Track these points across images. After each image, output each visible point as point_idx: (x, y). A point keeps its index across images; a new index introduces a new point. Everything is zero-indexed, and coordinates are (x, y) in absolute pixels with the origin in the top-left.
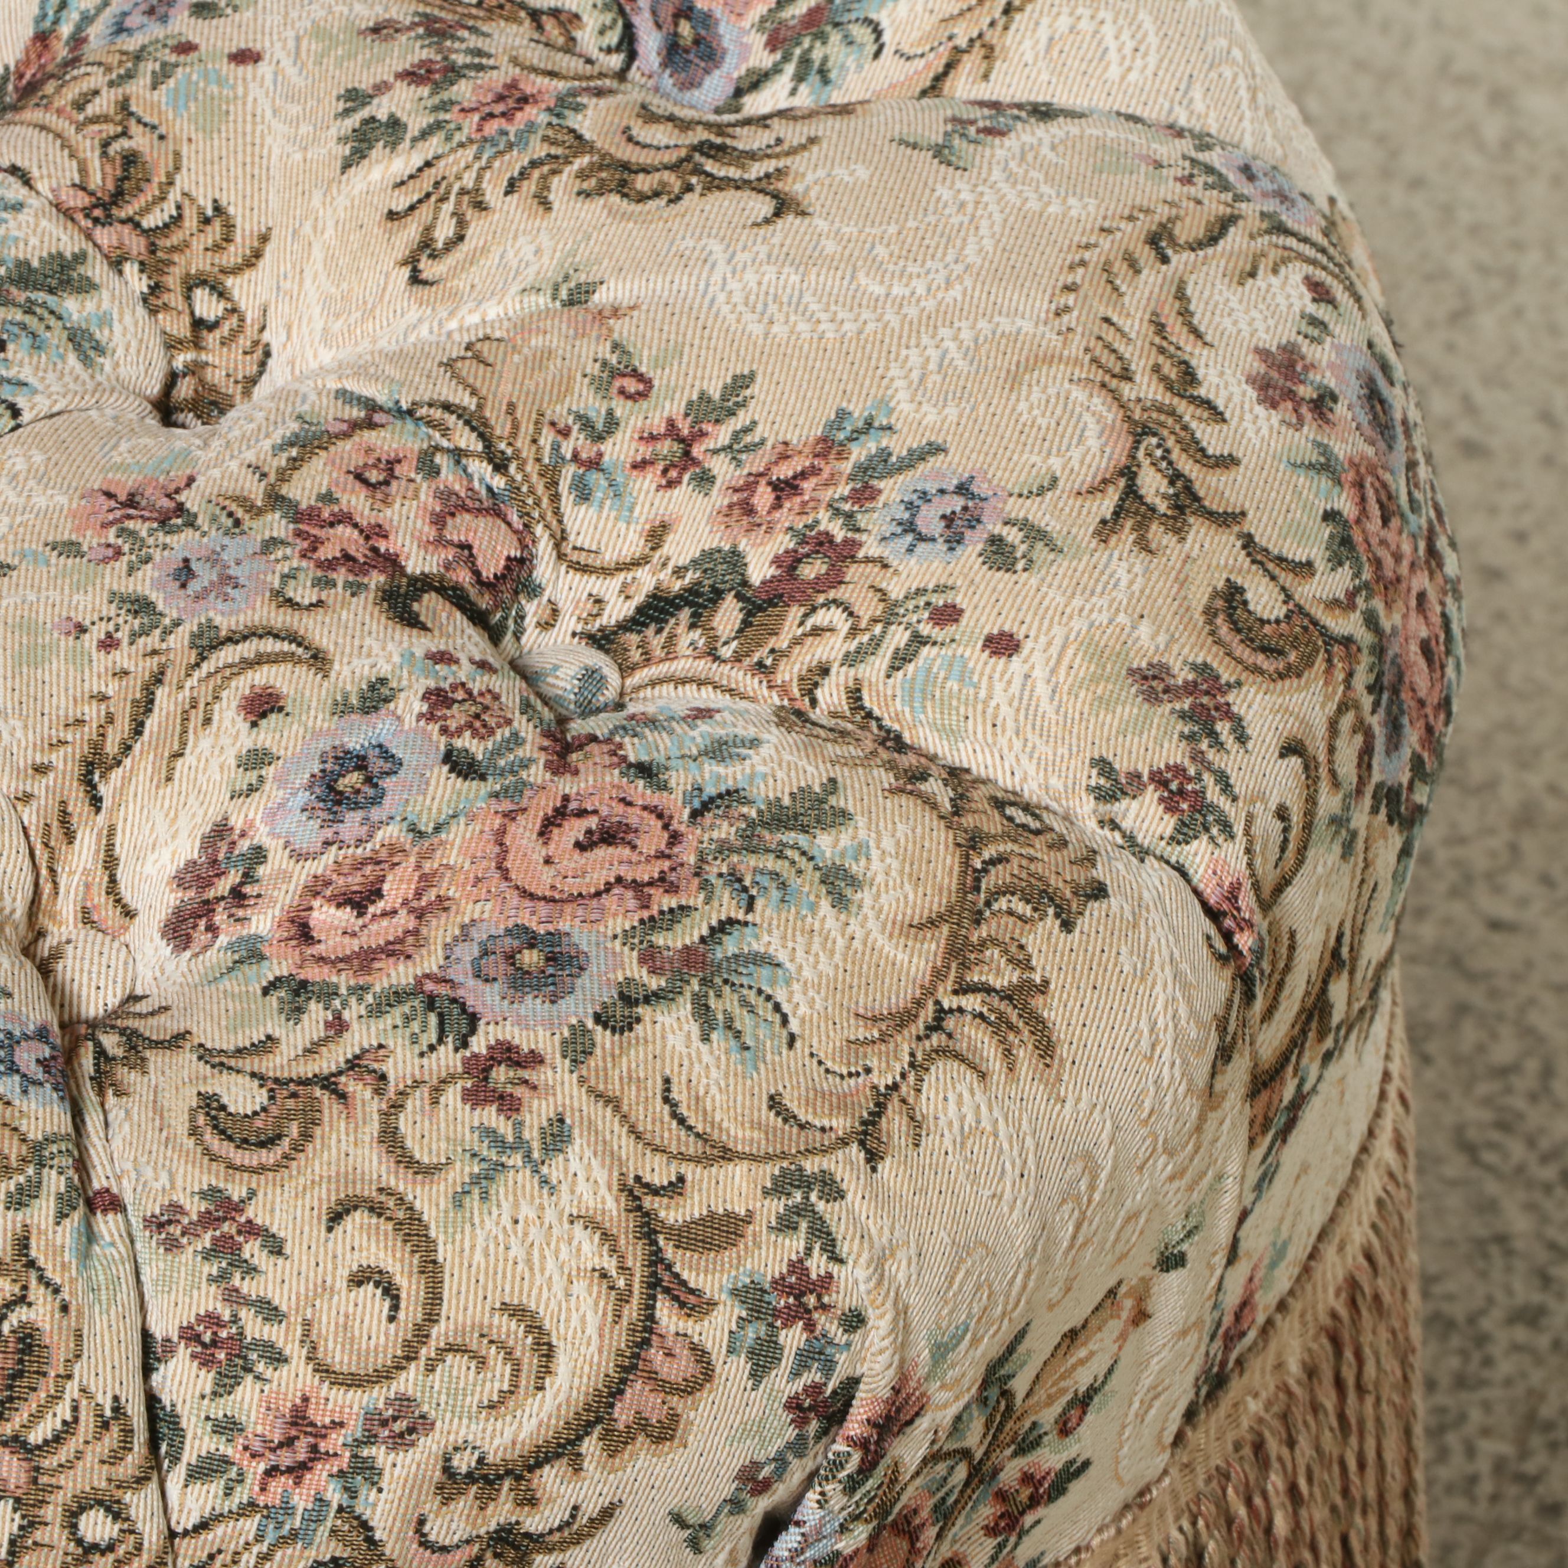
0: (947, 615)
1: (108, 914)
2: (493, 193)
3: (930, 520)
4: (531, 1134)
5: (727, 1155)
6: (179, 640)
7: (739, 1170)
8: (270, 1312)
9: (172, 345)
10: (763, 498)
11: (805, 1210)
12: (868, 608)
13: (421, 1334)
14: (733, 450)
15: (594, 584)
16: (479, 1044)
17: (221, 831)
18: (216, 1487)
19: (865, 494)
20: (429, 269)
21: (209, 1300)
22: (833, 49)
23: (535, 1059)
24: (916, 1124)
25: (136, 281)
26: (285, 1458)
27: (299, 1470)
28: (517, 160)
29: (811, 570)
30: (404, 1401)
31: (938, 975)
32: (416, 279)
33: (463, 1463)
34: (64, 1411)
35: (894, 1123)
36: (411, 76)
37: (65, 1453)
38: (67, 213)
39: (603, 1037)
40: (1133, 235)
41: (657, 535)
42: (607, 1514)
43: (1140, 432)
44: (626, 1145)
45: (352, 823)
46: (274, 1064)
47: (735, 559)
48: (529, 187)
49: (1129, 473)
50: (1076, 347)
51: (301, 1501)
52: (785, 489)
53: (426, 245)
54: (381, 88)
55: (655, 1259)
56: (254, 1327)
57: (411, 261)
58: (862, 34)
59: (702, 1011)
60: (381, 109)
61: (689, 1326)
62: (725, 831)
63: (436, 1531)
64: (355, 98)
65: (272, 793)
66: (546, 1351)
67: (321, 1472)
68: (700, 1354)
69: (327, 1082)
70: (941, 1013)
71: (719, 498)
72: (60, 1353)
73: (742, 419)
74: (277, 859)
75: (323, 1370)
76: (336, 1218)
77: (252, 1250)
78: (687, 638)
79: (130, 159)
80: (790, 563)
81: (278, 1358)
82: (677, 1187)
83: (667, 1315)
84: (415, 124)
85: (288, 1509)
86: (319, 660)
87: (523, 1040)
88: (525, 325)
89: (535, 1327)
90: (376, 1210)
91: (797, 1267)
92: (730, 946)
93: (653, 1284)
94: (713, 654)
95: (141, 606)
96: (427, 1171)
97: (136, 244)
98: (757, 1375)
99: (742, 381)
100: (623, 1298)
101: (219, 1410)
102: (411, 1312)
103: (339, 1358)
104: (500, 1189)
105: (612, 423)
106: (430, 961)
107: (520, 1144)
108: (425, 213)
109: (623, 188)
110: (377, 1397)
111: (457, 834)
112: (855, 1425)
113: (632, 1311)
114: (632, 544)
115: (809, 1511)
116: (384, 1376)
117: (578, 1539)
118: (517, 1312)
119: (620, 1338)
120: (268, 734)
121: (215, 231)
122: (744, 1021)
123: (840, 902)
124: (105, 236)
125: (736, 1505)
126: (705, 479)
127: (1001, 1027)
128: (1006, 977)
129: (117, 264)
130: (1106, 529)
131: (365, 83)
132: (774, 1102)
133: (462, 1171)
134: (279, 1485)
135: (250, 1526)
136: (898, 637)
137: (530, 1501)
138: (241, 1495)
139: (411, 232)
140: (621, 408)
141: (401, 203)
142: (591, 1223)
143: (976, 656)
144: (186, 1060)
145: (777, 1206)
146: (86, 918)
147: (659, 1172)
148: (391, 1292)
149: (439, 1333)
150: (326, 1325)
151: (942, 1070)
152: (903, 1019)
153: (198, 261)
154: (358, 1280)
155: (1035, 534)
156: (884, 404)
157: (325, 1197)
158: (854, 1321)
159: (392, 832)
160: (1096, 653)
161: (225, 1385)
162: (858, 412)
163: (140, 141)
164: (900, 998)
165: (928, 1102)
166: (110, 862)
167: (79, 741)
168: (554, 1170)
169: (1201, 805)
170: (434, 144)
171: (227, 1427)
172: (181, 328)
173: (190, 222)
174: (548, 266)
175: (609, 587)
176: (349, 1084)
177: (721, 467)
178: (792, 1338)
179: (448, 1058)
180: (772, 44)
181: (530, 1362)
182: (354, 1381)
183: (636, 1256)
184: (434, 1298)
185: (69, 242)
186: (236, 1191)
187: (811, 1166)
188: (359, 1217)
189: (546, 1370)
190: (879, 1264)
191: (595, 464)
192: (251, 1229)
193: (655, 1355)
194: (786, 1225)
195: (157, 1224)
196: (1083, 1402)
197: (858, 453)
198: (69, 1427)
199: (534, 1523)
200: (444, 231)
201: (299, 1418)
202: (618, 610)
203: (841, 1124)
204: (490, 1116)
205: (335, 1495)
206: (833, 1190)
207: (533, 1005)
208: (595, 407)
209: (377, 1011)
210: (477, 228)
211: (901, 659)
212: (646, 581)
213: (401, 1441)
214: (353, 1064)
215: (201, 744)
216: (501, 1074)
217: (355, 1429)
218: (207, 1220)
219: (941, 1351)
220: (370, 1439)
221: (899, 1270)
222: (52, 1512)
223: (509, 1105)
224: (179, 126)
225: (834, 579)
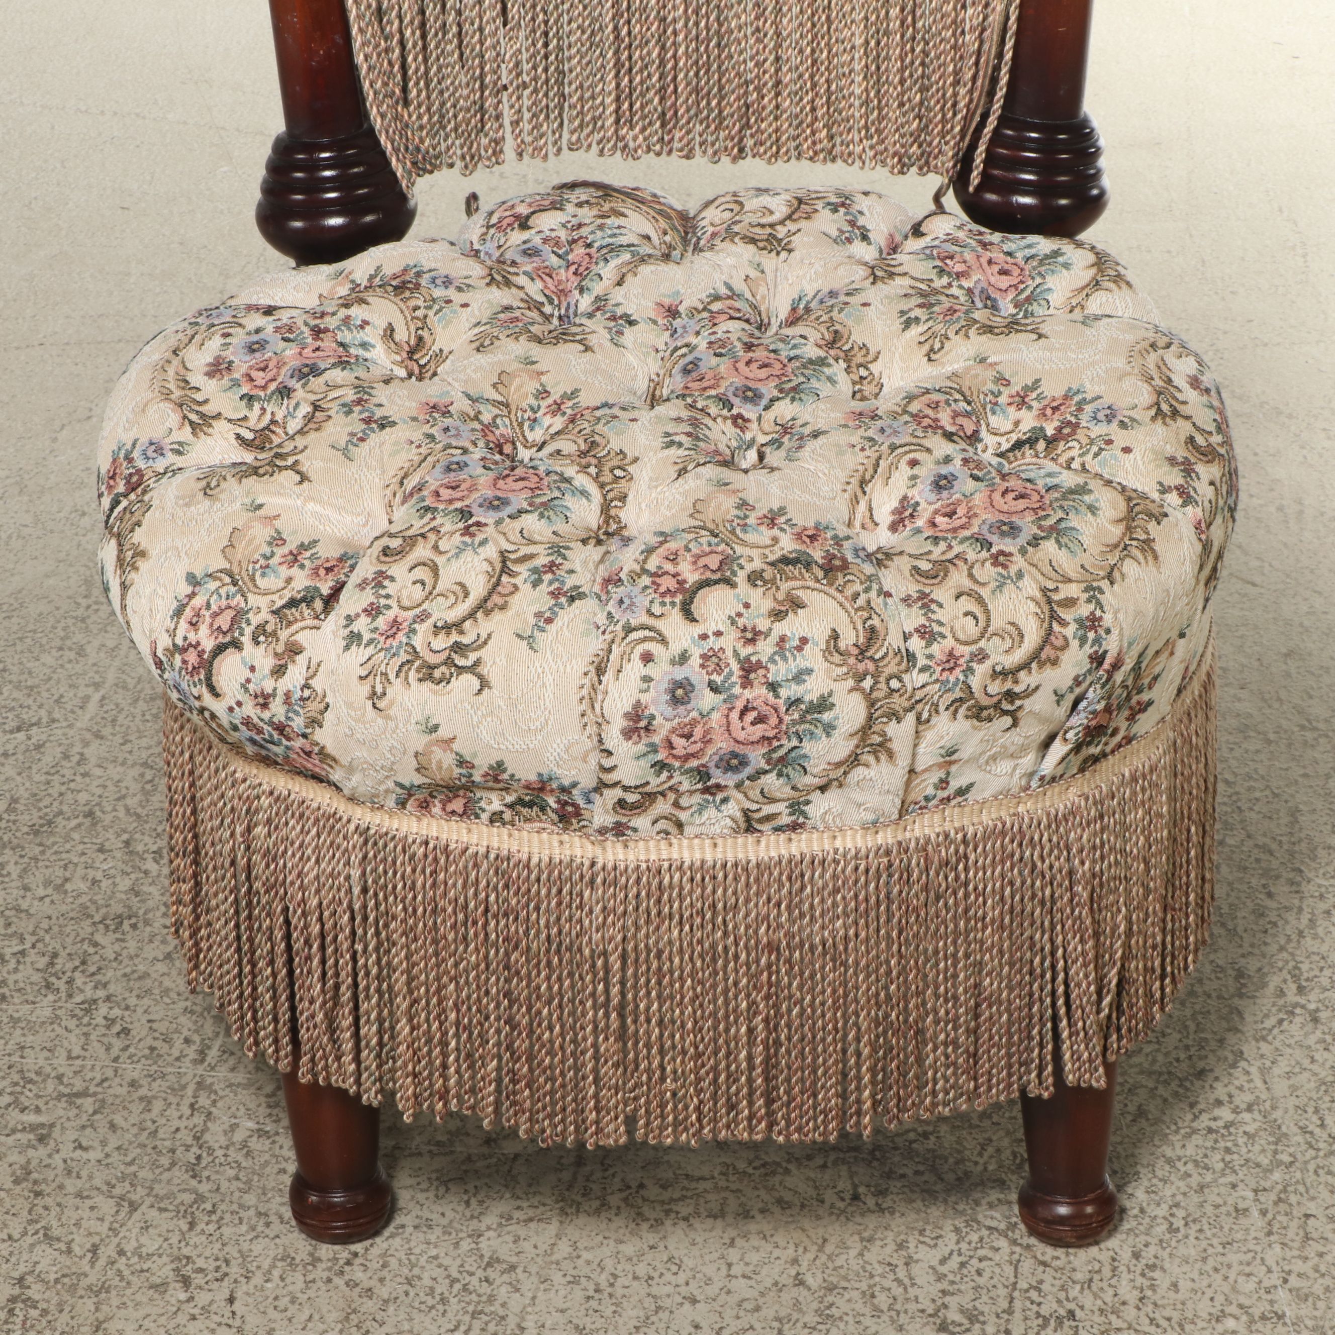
0: (1109, 442)
1: (870, 525)
2: (951, 334)
3: (1101, 416)
4: (1012, 574)
5: (1070, 581)
6: (885, 447)
7: (1074, 586)
8: (941, 624)
9: (854, 383)
10: (1049, 412)
11: (1093, 597)
12: (1084, 441)
13: (985, 630)
14: (1038, 398)
15: (998, 439)
16: (994, 550)
17: (905, 498)
18: (927, 674)
19: (1080, 410)
20: (933, 356)
21: (922, 621)
22: (1035, 307)
23: (1011, 554)
24: (1123, 575)
25: (843, 365)
26: (947, 666)
27: (951, 670)
28: (957, 326)
29: (1066, 431)
30: (981, 650)
31: (1124, 535)
32: (930, 360)
33: (998, 668)
34: (884, 650)
35: (1116, 574)
36: (920, 306)
37: (885, 662)
38: (820, 347)
39: (1030, 549)
40: (1146, 344)
41: (1017, 424)
42: (1037, 688)
43: (1159, 393)
44: (1040, 578)
45: (945, 494)
46: (933, 557)
47: (1042, 429)
48: (962, 332)
49: (1158, 404)
50: (1136, 371)
51: (952, 679)
52: (1055, 409)
53: (932, 349)
54: (911, 310)
55: (1052, 610)
56: (936, 628)
57: (928, 355)
58: (1044, 303)
59: (1058, 541)
60: (912, 315)
61: (1062, 630)
62: (1056, 495)
63: (990, 690)
64: (903, 313)
65: (920, 487)
66: (1021, 636)
67: (958, 671)
68: (1065, 639)
69: (950, 561)
70: (1126, 546)
71: (1035, 412)
72: (882, 634)
73: (1039, 391)
74: (923, 505)
75: (957, 640)
76: (957, 597)
77: (933, 606)
78: (1029, 452)
79: (836, 332)
80: (1059, 430)
81: (944, 637)
82: (1056, 589)
83: (1056, 626)
84: (924, 318)
85: (948, 681)
86: (928, 450)
87: (1007, 549)
88: (968, 369)
89: (1018, 629)
90: (969, 595)
91: (1092, 613)
92: (1063, 525)
93: (1052, 617)
94: (1037, 456)
95: (871, 439)
96: (983, 585)
97: (842, 355)
98: (1081, 646)
99: (1037, 381)
100: (1043, 621)
101: (927, 652)
102: (982, 624)
103: (962, 637)
104: (1005, 589)
105: (1000, 393)
106: (975, 529)
107: (1009, 577)
108: (930, 341)
109: (991, 332)
110: (973, 648)
111: (977, 496)
112: (1106, 665)
113: (1046, 625)
114: (1009, 426)
115: (1090, 694)
116: (975, 642)
117: (1028, 696)
118: (1012, 624)
119: (1043, 633)
120: (916, 470)
121: (864, 351)
122: (1070, 545)
123: (1093, 514)
124: (832, 352)
125: (1071, 689)
126: (1030, 408)
127: (1143, 550)
128: (1143, 537)
129: (837, 360)
130: (1154, 419)
131: (905, 308)
132: (1082, 566)
133: (993, 584)
134: (945, 674)
135: (937, 686)
136: (1095, 449)
137: (1016, 682)
138: (934, 677)
139: (927, 347)
140: (1002, 389)
141: (922, 339)
142: (1033, 599)
143: (1119, 454)
144: (905, 558)
145: (1086, 595)
146: (863, 527)
147: (1051, 585)
148: (975, 618)
149: (991, 630)
150: (957, 627)
151: (1128, 561)
152: (1116, 546)
153: (859, 359)
154: (966, 614)
155: (1133, 420)
156: (1082, 385)
157: (954, 592)
158: (1108, 631)
159: (957, 496)
160: (1155, 452)
161: (929, 645)
162: (1075, 388)
163: (838, 327)
164: (1115, 540)
165: (1125, 569)
166: (871, 510)
167: (858, 476)
168: (1020, 584)
169: (1189, 496)
170: (930, 323)
171: (930, 657)
172: (857, 378)
173: (856, 348)
174: (972, 353)
175: (1003, 440)
176: (956, 561)
177: (1035, 404)
178: (1091, 635)
179: (984, 554)
180: (1016, 306)
181: (1017, 639)
182: (966, 643)
183: (1046, 609)
184: (988, 620)
185: (822, 354)
186: (927, 591)
187: (1095, 584)
188: (964, 597)
189: (1022, 641)
190: (1116, 613)
191: (996, 404)
192: (932, 601)
193: (1053, 638)
194: (1089, 601)
195: (904, 600)
196: (1155, 678)
197: (1077, 398)
198: (886, 654)
199: (1018, 689)
200: (937, 346)
201: (951, 654)
202: (1006, 446)
203: (1102, 573)
204: (1000, 569)
205: (962, 678)
206: (1102, 592)
207: (1008, 540)
208: (995, 389)
209: (961, 542)
210: (947, 345)
211: (1096, 455)
212: (1014, 437)
213: (980, 661)
214: (957, 556)
215: (896, 475)
216: (1001, 558)
217: (967, 657)
218: (919, 599)
219: (1130, 644)
220: (971, 661)
221: (1121, 616)
222: (882, 679)
223: (1005, 566)
224: (850, 323)
225: (1074, 433)
